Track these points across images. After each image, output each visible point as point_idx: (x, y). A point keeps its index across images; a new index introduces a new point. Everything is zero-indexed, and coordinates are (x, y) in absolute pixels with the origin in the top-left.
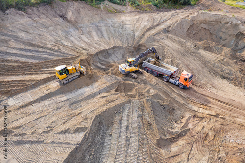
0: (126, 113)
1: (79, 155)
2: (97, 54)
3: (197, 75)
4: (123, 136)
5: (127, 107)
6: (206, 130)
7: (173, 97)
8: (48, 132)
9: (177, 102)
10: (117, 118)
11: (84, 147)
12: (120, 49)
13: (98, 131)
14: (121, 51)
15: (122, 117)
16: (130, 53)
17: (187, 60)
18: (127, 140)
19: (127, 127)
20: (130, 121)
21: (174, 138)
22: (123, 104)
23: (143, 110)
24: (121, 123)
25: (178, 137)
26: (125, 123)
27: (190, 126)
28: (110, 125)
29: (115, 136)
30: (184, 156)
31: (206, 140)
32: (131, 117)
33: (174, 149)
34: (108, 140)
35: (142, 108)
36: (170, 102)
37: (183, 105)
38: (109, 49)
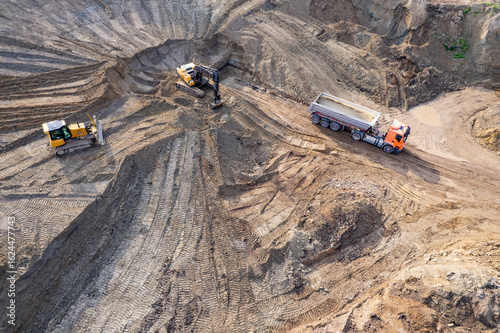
0: (176, 151)
1: (102, 210)
2: (137, 56)
3: (313, 88)
4: (169, 185)
5: (178, 142)
6: (303, 173)
7: (262, 125)
8: (54, 182)
9: (266, 134)
10: (161, 159)
11: (109, 201)
12: (179, 45)
13: (130, 179)
14: (182, 48)
15: (169, 157)
16: (198, 51)
17: (301, 60)
18: (174, 190)
19: (176, 172)
20: (181, 163)
21: (249, 185)
22: (172, 139)
23: (202, 147)
24: (166, 167)
25: (256, 184)
26: (173, 166)
27: (281, 168)
28: (150, 169)
29: (156, 184)
30: (258, 208)
31: (299, 185)
32: (184, 157)
33: (245, 199)
34: (146, 190)
35: (202, 143)
36: (254, 134)
37: (277, 137)
38: (160, 46)
